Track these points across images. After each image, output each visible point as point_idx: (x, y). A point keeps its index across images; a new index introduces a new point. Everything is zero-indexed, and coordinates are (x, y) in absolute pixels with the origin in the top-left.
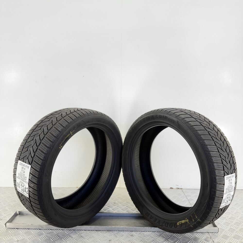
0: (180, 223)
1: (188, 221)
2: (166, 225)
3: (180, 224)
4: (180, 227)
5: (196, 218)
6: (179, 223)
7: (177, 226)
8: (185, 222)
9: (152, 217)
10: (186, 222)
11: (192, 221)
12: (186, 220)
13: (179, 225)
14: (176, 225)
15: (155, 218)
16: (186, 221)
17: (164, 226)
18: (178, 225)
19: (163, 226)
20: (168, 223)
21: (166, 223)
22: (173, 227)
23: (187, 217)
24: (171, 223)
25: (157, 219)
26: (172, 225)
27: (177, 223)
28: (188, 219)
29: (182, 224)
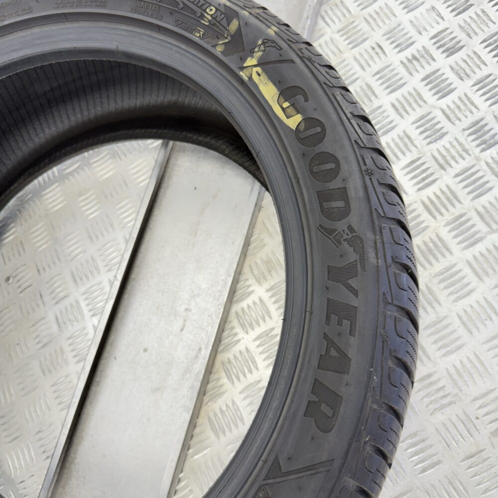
0: (283, 109)
1: (254, 62)
2: (340, 204)
3: (292, 105)
4: (306, 100)
5: (217, 10)
6: (288, 117)
7: (309, 121)
8: (263, 76)
9: (333, 353)
10: (264, 70)
11: (239, 30)
12: (255, 77)
13: (298, 112)
14: (305, 130)
16: (259, 69)
17: (353, 219)
18: (298, 118)
19: (350, 228)
20: (323, 197)
21: (328, 214)
22: (327, 146)
23: (236, 70)
24: (312, 172)
25: (331, 297)
26: (318, 164)
27: (294, 127)
28: (243, 60)
29: (287, 92)
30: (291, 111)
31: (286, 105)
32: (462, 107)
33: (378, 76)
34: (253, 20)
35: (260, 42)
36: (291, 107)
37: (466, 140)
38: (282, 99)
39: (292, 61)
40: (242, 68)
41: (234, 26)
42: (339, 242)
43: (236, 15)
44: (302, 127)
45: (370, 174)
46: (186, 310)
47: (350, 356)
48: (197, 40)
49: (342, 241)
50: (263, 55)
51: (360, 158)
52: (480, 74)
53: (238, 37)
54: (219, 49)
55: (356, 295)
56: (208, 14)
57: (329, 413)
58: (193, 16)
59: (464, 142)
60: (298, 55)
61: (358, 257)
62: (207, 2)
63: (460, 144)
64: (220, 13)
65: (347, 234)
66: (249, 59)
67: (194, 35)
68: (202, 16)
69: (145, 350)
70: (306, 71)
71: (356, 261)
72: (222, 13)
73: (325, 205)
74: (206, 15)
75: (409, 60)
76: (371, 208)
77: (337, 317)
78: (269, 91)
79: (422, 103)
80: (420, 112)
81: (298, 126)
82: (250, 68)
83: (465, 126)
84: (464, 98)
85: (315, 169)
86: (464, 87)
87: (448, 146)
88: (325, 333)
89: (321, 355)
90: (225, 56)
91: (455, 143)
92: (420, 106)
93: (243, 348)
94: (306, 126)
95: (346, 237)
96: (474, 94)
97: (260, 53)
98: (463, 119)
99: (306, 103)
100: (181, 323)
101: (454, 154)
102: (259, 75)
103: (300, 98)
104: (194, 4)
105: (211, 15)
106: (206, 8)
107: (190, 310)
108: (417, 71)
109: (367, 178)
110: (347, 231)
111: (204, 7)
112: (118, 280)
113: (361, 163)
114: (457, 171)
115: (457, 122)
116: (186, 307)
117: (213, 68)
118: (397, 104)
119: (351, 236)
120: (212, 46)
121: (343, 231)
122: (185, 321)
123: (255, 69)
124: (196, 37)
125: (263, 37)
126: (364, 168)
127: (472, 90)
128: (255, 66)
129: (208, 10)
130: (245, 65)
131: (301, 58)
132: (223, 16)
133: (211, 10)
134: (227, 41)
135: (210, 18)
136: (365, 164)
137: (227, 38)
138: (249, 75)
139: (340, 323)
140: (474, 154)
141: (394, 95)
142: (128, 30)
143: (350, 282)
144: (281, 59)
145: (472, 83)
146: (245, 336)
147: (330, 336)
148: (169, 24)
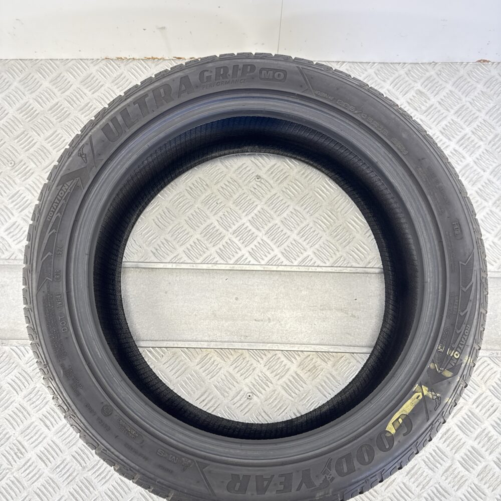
0: (397, 419)
1: (425, 393)
2: (345, 470)
3: (401, 425)
4: (405, 434)
5: (458, 359)
6: (393, 424)
7: (392, 438)
8: (417, 401)
9: (266, 483)
10: (421, 401)
11: (445, 378)
12: (416, 395)
13: (397, 430)
14: (386, 436)
15: (281, 476)
16: (421, 397)
17: (338, 479)
18: (393, 431)
19: (333, 479)
20: (348, 458)
21: (339, 463)
22: (379, 454)
23: (418, 381)
24: (361, 447)
25: (293, 474)
26: (367, 450)
27: (387, 429)
28: (426, 385)
29: (408, 420)
30: (397, 425)
31: (400, 420)
32: (456, 479)
33: (470, 414)
34: (453, 386)
35: (438, 395)
36: (399, 425)
37: (432, 486)
38: (403, 417)
39: (428, 420)
40: (420, 385)
41: (448, 374)
42: (324, 473)
43: (455, 374)
44: (388, 435)
45: (366, 482)
46: (269, 319)
47: (266, 493)
48: (436, 348)
49: (325, 475)
50: (430, 398)
51: (374, 474)
52: (485, 488)
53: (440, 378)
54: (432, 366)
55: (297, 490)
56: (454, 353)
57: (237, 488)
58: (452, 342)
59: (430, 485)
60: (433, 421)
61: (318, 486)
62: (462, 350)
63: (428, 483)
64: (455, 362)
65: (329, 478)
66: (427, 389)
67: (439, 345)
68: (452, 349)
69: (237, 299)
70: (423, 429)
71: (315, 486)
72: (455, 364)
73: (344, 460)
74: (453, 351)
75: (487, 435)
76: (346, 487)
77: (284, 481)
78: (407, 407)
79: (454, 451)
80: (447, 450)
81: (388, 431)
82: (421, 390)
83: (442, 484)
84: (464, 479)
85: (364, 449)
86: (472, 478)
87: (425, 474)
88: (274, 475)
89: (262, 476)
90: (427, 371)
91: (428, 479)
92: (452, 450)
93: (255, 365)
94: (389, 437)
95: (328, 477)
96: (468, 486)
97: (431, 397)
98: (448, 481)
99: (402, 435)
100: (260, 318)
101: (420, 480)
102: (417, 398)
103: (405, 431)
104: (460, 342)
105: (453, 356)
106: (458, 351)
107: (269, 322)
108: (479, 443)
109: (363, 481)
110: (331, 477)
111: (458, 349)
112: (277, 268)
113: (371, 476)
114: (407, 483)
115: (444, 478)
116: (271, 318)
117: (421, 359)
118: (450, 432)
119: (329, 480)
120: (433, 360)
121: (331, 475)
122: (262, 321)
123: (421, 394)
124: (438, 346)
125: (442, 397)
126: (369, 478)
127: (471, 484)
128: (423, 394)
129: (456, 353)
130: (423, 386)
131: (432, 424)
132: (454, 365)
133: (457, 355)
134: (438, 370)
135: (451, 355)
136: (371, 478)
137: (439, 369)
138: (416, 391)
139: (281, 483)
140: (422, 493)
141: (457, 429)
142: (438, 289)
143: (304, 484)
144: (429, 412)
145: (476, 483)
146: (262, 365)
147: (273, 479)
148: (445, 323)
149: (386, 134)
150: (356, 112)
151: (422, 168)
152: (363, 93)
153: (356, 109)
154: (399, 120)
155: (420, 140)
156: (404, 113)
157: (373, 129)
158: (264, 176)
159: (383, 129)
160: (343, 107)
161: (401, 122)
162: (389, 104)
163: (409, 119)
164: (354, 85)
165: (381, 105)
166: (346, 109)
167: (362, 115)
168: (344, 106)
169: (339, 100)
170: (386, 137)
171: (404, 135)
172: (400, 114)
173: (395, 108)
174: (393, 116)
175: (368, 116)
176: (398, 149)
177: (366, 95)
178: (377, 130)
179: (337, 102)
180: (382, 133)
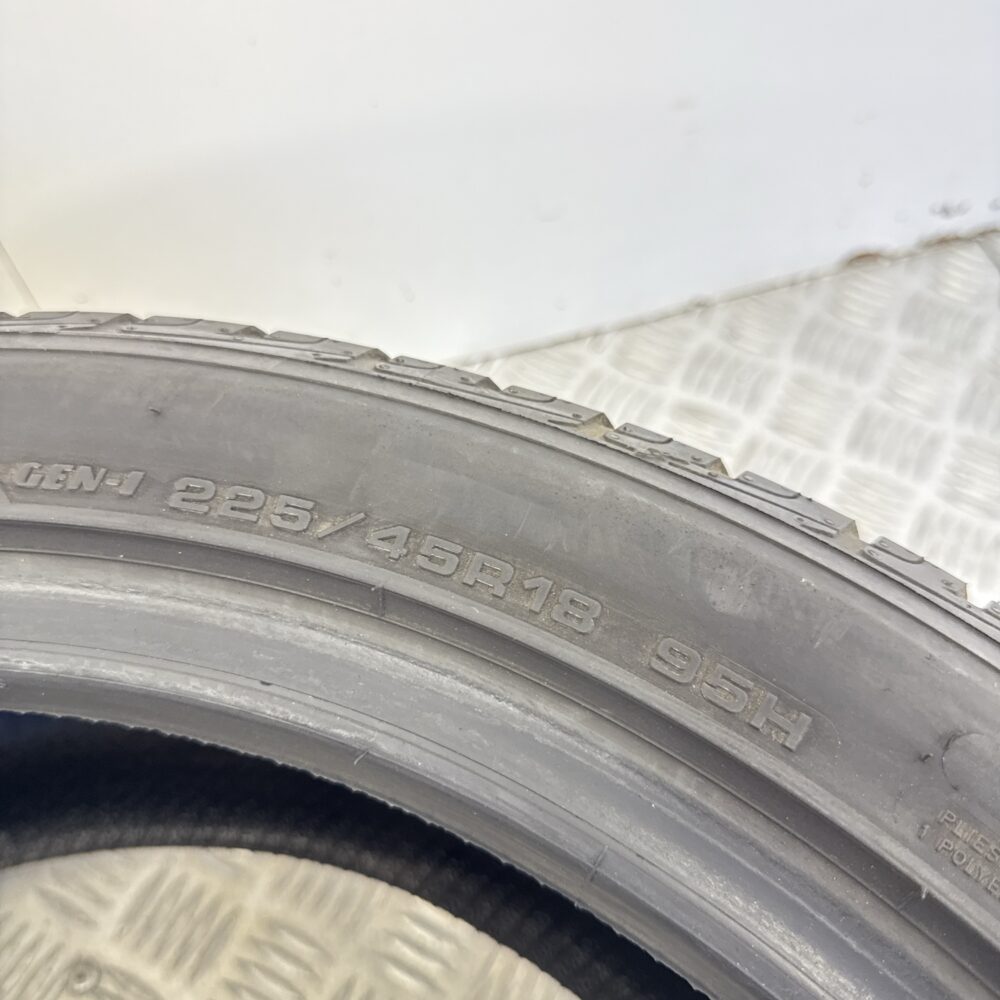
149: (588, 626)
150: (324, 528)
151: (974, 822)
152: (341, 398)
153: (318, 511)
154: (642, 498)
155: (860, 603)
156: (662, 448)
157: (477, 613)
158: (114, 955)
159: (551, 597)
160: (226, 523)
161: (667, 509)
162: (542, 418)
163: (710, 477)
164: (271, 366)
165: (486, 439)
166: (249, 527)
167: (372, 537)
168: (223, 510)
169: (179, 485)
170: (595, 648)
171: (727, 598)
172: (640, 459)
173: (596, 433)
174: (597, 485)
175: (415, 532)
176: (726, 716)
177: (364, 403)
178: (511, 611)
179: (174, 500)
180: (556, 628)
